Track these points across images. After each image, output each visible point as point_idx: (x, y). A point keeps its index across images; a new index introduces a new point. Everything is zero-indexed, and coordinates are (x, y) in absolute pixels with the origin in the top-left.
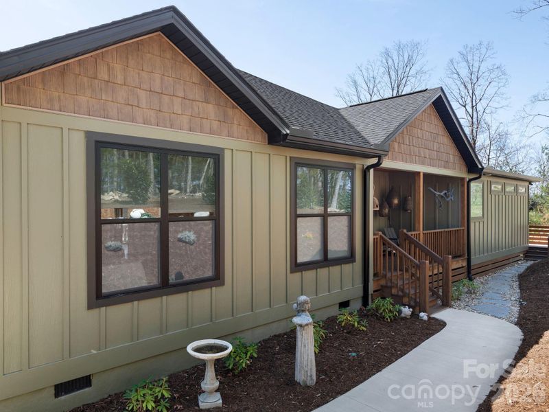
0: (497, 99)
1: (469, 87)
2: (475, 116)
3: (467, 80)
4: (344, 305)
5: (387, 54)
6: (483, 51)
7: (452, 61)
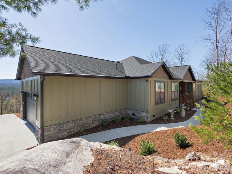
0: (188, 58)
1: (181, 55)
2: (182, 62)
3: (180, 53)
4: (177, 107)
5: (160, 47)
6: (184, 46)
7: (176, 48)
